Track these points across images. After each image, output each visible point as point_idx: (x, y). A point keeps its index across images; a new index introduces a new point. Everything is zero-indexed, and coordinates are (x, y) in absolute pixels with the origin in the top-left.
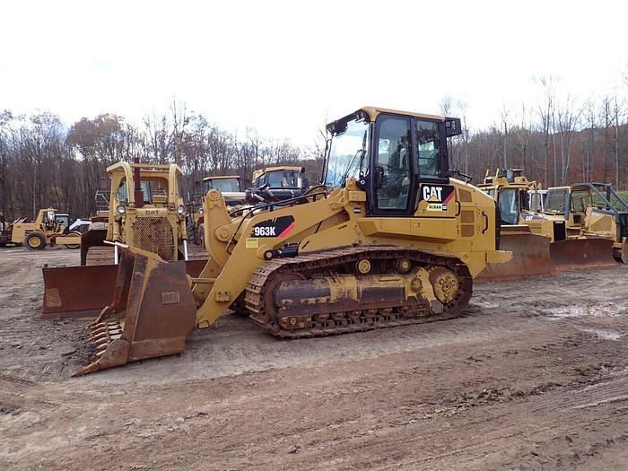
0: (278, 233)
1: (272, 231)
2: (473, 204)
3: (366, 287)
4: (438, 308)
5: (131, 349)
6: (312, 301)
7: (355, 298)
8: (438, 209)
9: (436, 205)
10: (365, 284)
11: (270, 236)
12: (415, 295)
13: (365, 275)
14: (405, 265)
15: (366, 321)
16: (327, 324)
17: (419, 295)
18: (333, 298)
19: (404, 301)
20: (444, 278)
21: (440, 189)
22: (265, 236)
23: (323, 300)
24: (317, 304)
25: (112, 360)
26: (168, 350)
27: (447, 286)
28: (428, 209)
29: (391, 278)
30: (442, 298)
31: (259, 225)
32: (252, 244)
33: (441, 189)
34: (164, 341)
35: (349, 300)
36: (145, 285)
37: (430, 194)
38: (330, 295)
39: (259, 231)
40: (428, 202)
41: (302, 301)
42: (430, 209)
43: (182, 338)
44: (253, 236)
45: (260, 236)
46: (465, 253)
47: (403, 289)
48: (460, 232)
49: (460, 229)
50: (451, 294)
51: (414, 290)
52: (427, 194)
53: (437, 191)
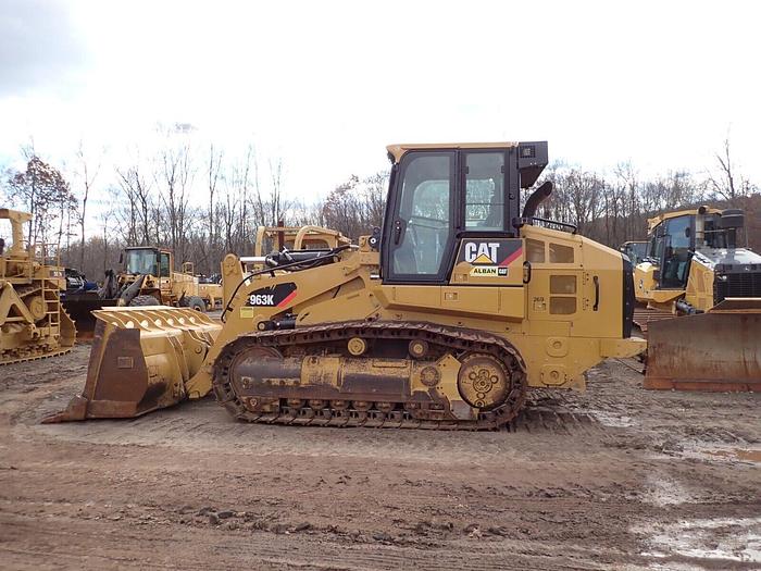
0: (276, 302)
1: (269, 299)
2: (575, 265)
3: (350, 372)
4: (463, 412)
5: (88, 406)
6: (276, 381)
7: (334, 384)
8: (489, 273)
9: (487, 268)
10: (353, 369)
11: (267, 305)
12: (426, 389)
13: (355, 357)
15: (357, 415)
16: (304, 413)
17: (433, 391)
18: (304, 382)
19: (408, 395)
20: (477, 370)
21: (495, 246)
22: (261, 305)
23: (290, 382)
24: (283, 386)
25: (72, 414)
26: (121, 414)
27: (482, 383)
28: (472, 274)
29: (390, 364)
30: (473, 399)
31: (255, 293)
32: (247, 313)
33: (498, 245)
34: (117, 404)
35: (326, 386)
36: (104, 349)
37: (476, 253)
38: (300, 377)
39: (255, 299)
40: (473, 264)
41: (265, 380)
42: (476, 273)
43: (135, 403)
44: (249, 304)
45: (256, 305)
46: (558, 339)
47: (408, 380)
48: (548, 306)
49: (547, 302)
50: (489, 395)
51: (425, 384)
52: (472, 253)
53: (490, 249)
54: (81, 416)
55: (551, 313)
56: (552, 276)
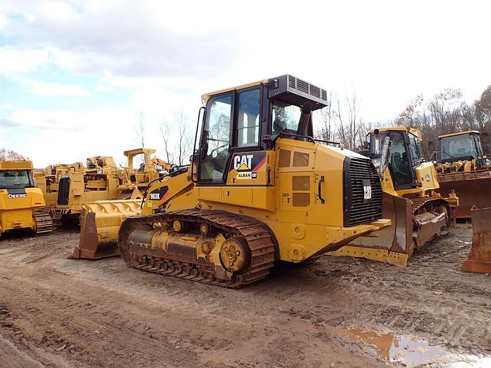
0: (161, 197)
1: (158, 196)
2: (309, 168)
3: (171, 242)
4: (221, 274)
6: (141, 245)
7: (164, 248)
8: (247, 177)
9: (245, 173)
10: (172, 240)
11: (157, 200)
12: (204, 256)
13: (176, 232)
14: (204, 229)
17: (207, 258)
18: (153, 246)
19: (196, 259)
20: (229, 246)
21: (250, 157)
22: (155, 199)
23: (146, 245)
24: (143, 248)
25: (75, 255)
27: (231, 255)
28: (238, 178)
29: (189, 238)
30: (227, 266)
31: (153, 192)
32: (150, 204)
33: (252, 156)
34: (89, 251)
35: (161, 249)
36: (85, 223)
37: (240, 163)
38: (151, 243)
39: (153, 196)
40: (238, 171)
41: (138, 244)
42: (239, 177)
43: (93, 252)
44: (150, 199)
45: (153, 199)
46: (298, 225)
47: (195, 249)
48: (291, 200)
49: (291, 196)
50: (236, 264)
51: (204, 252)
52: (238, 163)
53: (247, 159)
54: (78, 257)
55: (294, 205)
56: (293, 177)
